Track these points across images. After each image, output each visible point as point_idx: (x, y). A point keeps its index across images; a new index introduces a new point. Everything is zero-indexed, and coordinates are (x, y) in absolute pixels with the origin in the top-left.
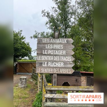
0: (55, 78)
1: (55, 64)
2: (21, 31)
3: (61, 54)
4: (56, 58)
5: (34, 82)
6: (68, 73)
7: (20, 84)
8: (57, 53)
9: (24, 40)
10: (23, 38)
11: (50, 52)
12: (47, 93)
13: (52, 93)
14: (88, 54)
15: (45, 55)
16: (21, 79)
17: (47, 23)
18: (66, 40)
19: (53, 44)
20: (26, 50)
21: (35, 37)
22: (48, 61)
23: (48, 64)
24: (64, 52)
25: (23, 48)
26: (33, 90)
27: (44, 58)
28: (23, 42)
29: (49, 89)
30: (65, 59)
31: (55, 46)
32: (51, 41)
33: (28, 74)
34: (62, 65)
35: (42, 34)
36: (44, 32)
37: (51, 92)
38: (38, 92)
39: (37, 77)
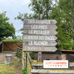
0: (40, 55)
1: (40, 43)
2: (5, 12)
3: (45, 34)
4: (41, 38)
5: (19, 60)
6: (51, 51)
7: (6, 62)
8: (41, 33)
9: (8, 21)
10: (7, 19)
11: (35, 32)
12: (32, 68)
13: (37, 69)
14: (68, 34)
15: (31, 35)
16: (6, 57)
17: (30, 5)
18: (50, 21)
19: (38, 24)
20: (10, 30)
21: (19, 18)
22: (33, 41)
23: (33, 43)
24: (48, 32)
25: (7, 28)
26: (18, 66)
27: (30, 37)
28: (8, 23)
29: (35, 65)
30: (49, 38)
31: (40, 27)
32: (37, 22)
33: (12, 52)
34: (46, 44)
35: (26, 15)
36: (27, 14)
37: (37, 67)
38: (23, 68)
39: (21, 55)
